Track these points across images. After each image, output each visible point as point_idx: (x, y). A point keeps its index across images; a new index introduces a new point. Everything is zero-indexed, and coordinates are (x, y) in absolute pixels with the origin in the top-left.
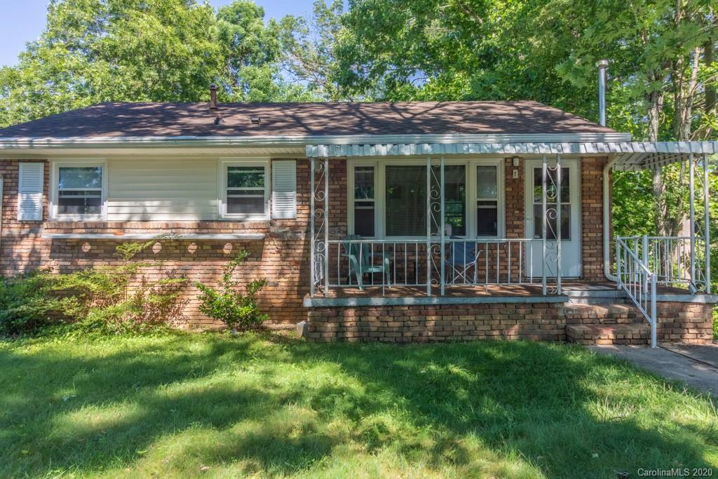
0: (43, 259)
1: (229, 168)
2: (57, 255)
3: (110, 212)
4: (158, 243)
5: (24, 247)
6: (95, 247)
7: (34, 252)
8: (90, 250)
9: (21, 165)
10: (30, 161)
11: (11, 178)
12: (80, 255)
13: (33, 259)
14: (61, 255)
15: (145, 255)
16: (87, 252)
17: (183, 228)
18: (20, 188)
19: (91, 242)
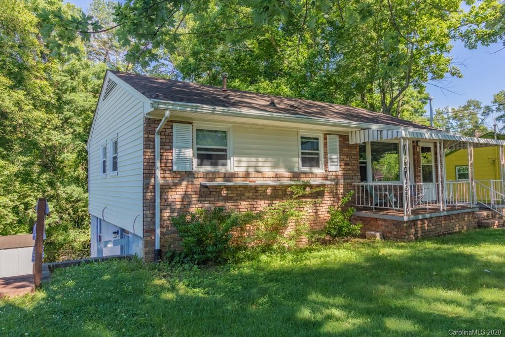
0: (193, 202)
1: (302, 138)
2: (204, 199)
3: (235, 165)
4: (270, 188)
5: (178, 193)
6: (230, 192)
7: (186, 197)
8: (227, 194)
9: (175, 125)
10: (181, 122)
11: (165, 135)
12: (220, 198)
13: (185, 203)
14: (207, 199)
15: (262, 197)
16: (225, 196)
17: (284, 177)
18: (174, 144)
19: (227, 188)
